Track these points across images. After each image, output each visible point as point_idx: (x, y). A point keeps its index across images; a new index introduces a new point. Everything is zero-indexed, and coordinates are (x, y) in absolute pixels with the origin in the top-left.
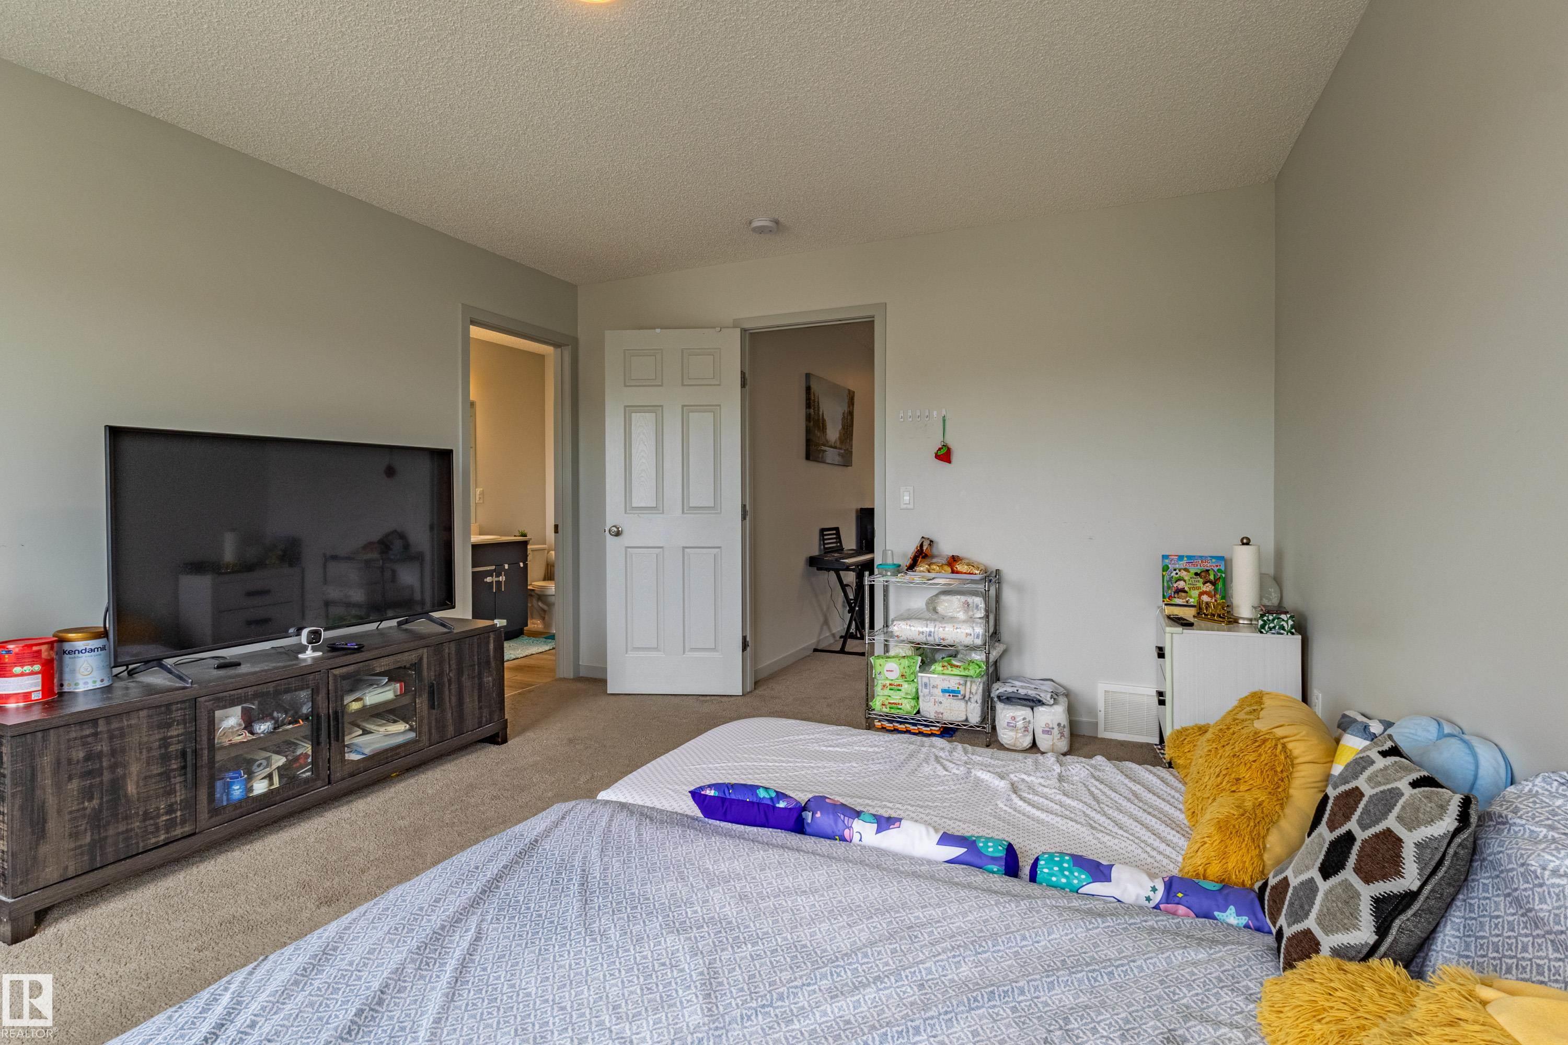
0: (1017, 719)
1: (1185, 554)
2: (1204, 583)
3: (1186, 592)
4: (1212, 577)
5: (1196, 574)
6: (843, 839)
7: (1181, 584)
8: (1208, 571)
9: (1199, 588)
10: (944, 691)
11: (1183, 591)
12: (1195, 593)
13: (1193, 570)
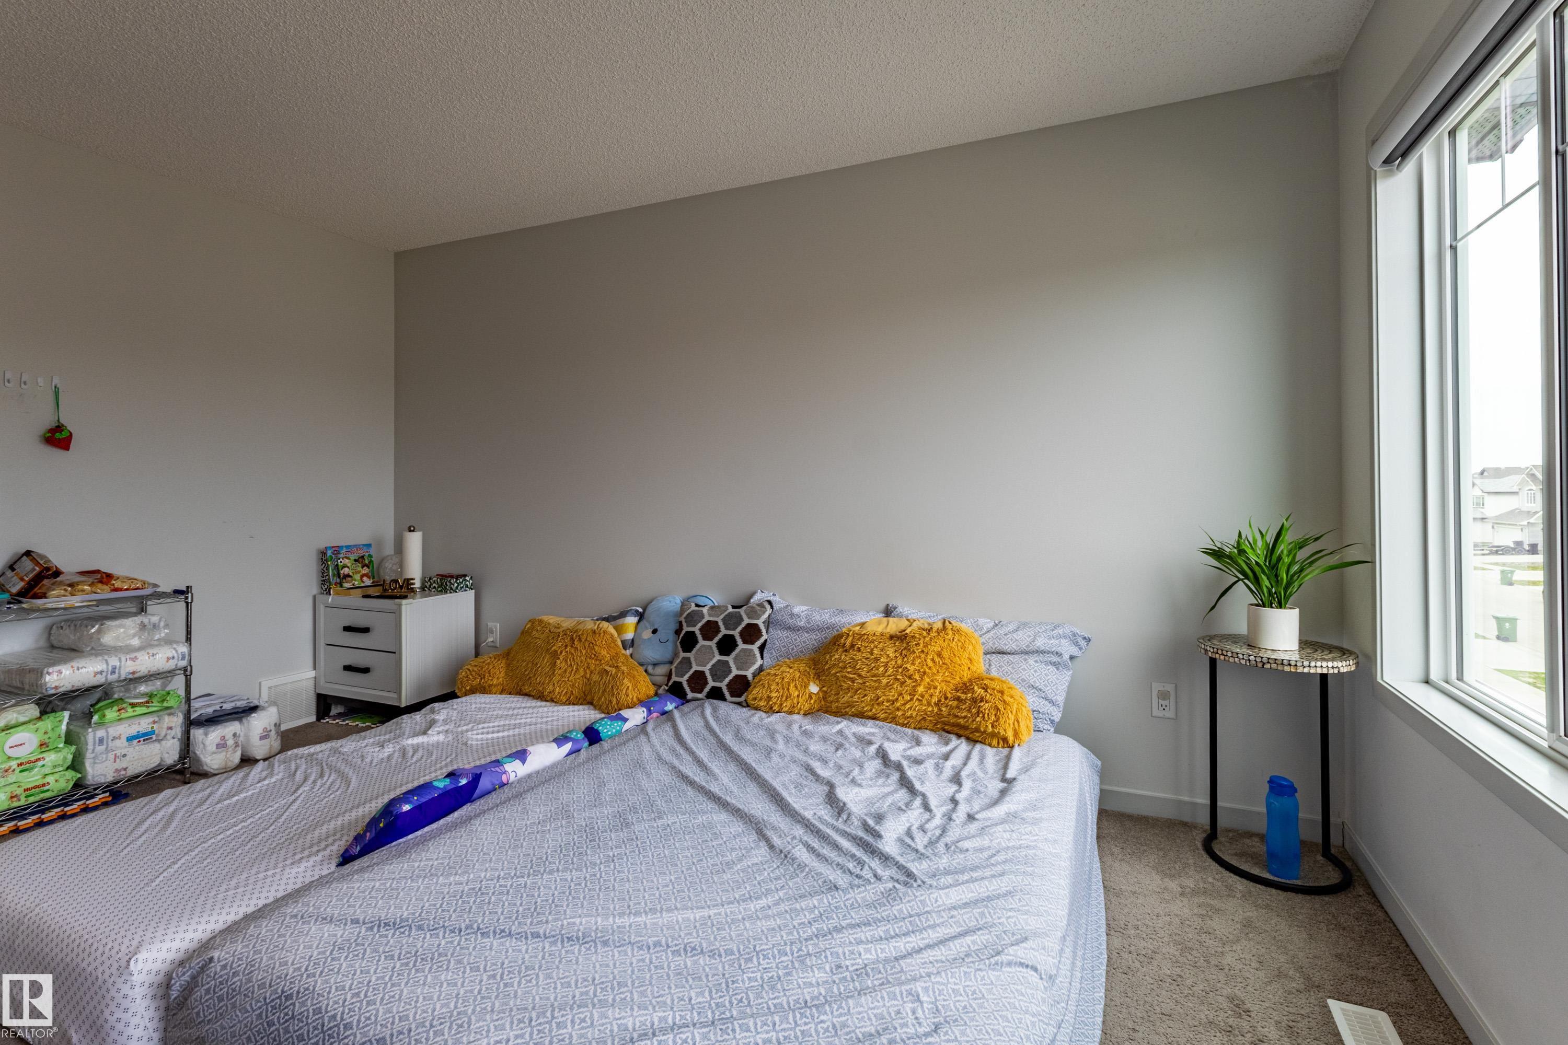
0: (227, 738)
1: (344, 544)
2: (363, 567)
3: (351, 577)
4: (367, 562)
5: (356, 560)
6: (502, 785)
7: (346, 571)
8: (363, 557)
9: (359, 572)
10: (130, 739)
11: (348, 576)
12: (357, 577)
13: (353, 557)
